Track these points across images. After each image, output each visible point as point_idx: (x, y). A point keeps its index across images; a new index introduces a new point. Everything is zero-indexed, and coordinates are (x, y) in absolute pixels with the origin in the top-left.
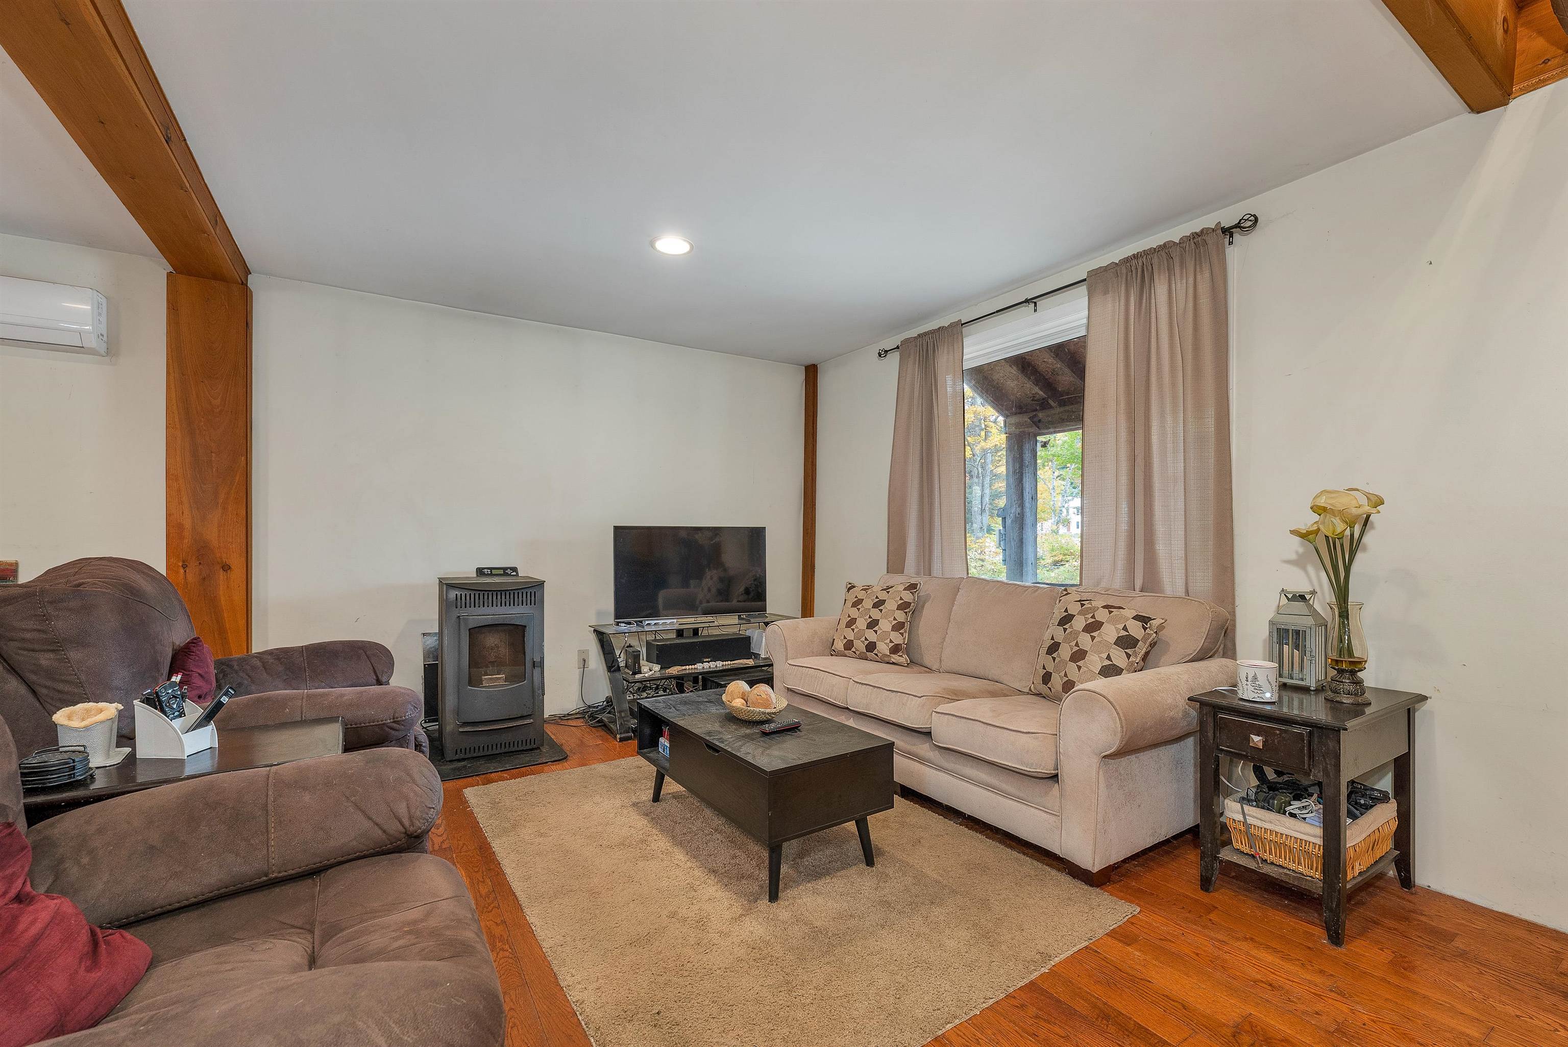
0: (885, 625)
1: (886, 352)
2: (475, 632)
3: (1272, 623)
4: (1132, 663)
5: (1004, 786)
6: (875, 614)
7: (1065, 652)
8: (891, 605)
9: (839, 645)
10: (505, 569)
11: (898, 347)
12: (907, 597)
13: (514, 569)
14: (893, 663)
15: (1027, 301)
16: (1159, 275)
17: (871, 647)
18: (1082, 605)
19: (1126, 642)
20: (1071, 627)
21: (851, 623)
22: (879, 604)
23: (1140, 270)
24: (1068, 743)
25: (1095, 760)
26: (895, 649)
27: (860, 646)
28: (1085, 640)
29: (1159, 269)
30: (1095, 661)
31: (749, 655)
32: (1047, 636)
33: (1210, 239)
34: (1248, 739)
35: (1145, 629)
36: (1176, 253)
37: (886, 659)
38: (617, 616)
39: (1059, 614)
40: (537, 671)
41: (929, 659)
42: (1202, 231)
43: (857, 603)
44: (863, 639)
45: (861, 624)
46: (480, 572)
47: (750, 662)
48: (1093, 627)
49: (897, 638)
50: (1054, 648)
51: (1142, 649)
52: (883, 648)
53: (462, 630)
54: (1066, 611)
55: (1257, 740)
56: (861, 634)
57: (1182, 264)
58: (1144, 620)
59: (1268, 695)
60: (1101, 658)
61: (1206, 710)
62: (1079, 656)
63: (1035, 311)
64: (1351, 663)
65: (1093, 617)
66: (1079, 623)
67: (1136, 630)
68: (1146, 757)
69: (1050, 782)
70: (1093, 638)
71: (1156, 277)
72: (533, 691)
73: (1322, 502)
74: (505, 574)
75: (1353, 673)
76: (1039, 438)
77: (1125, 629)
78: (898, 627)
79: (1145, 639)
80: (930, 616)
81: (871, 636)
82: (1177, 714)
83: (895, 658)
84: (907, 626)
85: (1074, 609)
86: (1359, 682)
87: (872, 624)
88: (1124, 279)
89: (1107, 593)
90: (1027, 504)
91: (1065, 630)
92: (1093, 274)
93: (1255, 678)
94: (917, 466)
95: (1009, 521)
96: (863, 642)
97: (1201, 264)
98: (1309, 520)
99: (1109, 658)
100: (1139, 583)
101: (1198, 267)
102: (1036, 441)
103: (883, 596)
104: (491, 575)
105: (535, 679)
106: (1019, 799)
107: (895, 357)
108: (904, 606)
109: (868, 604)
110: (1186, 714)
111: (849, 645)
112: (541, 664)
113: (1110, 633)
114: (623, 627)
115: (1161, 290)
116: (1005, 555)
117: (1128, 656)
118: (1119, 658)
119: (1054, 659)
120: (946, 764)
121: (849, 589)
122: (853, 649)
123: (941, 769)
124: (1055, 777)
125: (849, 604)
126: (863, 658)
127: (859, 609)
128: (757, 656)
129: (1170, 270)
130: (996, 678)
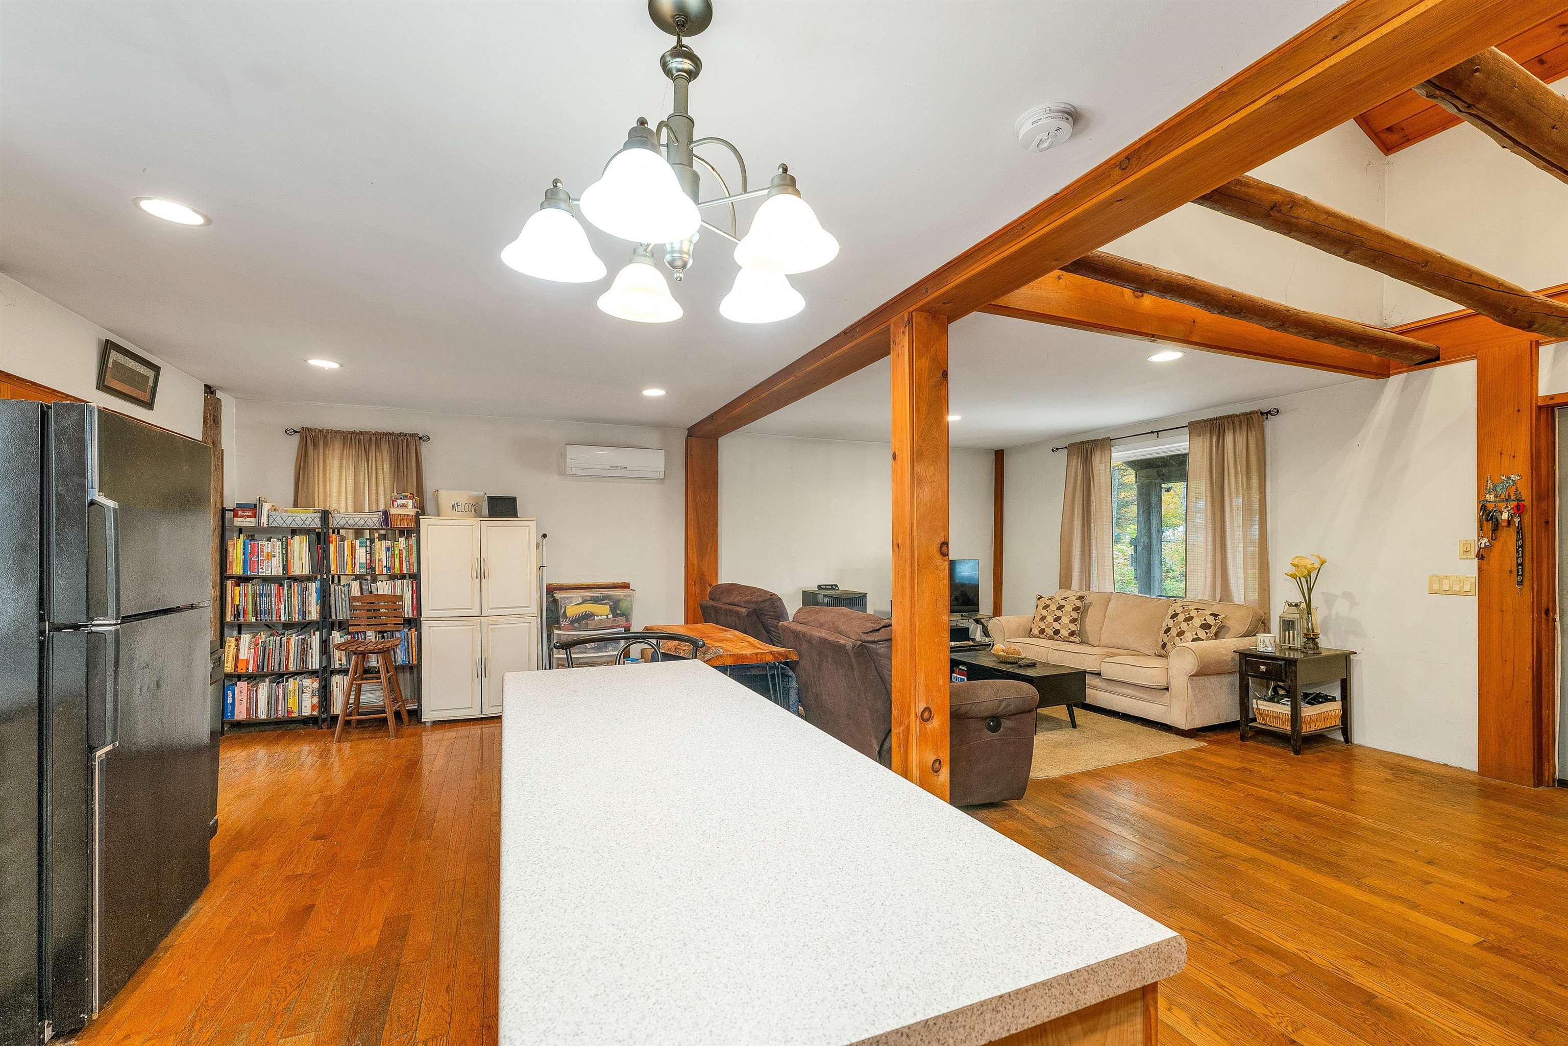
0: (1065, 620)
1: (1057, 449)
3: (1280, 617)
4: (1209, 637)
5: (1141, 695)
6: (1059, 613)
7: (1174, 632)
8: (1068, 608)
9: (1036, 631)
10: (832, 585)
11: (1066, 447)
12: (1078, 603)
13: (837, 586)
14: (1071, 642)
15: (1152, 432)
16: (1228, 432)
17: (1057, 632)
18: (1184, 608)
19: (1206, 626)
20: (1177, 619)
21: (1043, 619)
22: (1060, 608)
23: (1217, 426)
24: (1173, 672)
25: (1187, 678)
26: (1072, 634)
27: (1050, 632)
28: (1184, 626)
29: (1228, 427)
30: (1189, 636)
31: (968, 639)
32: (1164, 625)
33: (1255, 417)
34: (1259, 667)
35: (1216, 620)
36: (1237, 420)
37: (1067, 639)
39: (1171, 612)
41: (1091, 640)
42: (1251, 412)
43: (1046, 607)
44: (1052, 628)
45: (1050, 619)
46: (820, 587)
47: (971, 643)
48: (1189, 619)
49: (1073, 627)
50: (1168, 630)
51: (1214, 630)
52: (1064, 633)
54: (1175, 611)
55: (1263, 668)
56: (1050, 625)
57: (1240, 426)
58: (1215, 615)
59: (1270, 649)
60: (1192, 634)
61: (1242, 656)
62: (1181, 633)
63: (1158, 437)
64: (1314, 635)
65: (1189, 614)
66: (1181, 617)
67: (1211, 620)
68: (1214, 680)
69: (1165, 691)
70: (1188, 625)
71: (1226, 432)
73: (1295, 562)
74: (833, 589)
75: (1313, 639)
76: (1163, 485)
77: (1205, 620)
78: (1074, 621)
79: (1215, 625)
80: (1092, 615)
81: (1057, 626)
82: (1228, 658)
83: (1072, 639)
84: (1079, 620)
85: (1179, 610)
86: (1316, 644)
87: (1057, 619)
88: (1209, 429)
89: (1199, 602)
90: (1154, 536)
91: (1174, 621)
92: (1191, 424)
93: (1264, 641)
94: (1080, 523)
95: (1139, 548)
96: (1051, 629)
97: (1250, 429)
98: (1293, 570)
99: (1196, 634)
100: (1218, 597)
101: (1249, 430)
102: (1161, 488)
103: (1063, 603)
104: (826, 590)
106: (1150, 701)
107: (1063, 453)
108: (1076, 609)
109: (1053, 607)
110: (1233, 659)
111: (1042, 631)
113: (1197, 622)
115: (1229, 438)
116: (1136, 574)
117: (1207, 633)
118: (1202, 634)
119: (1168, 636)
120: (1110, 689)
121: (1039, 599)
122: (1045, 634)
123: (1106, 691)
124: (1167, 689)
125: (1040, 607)
126: (1051, 638)
127: (1047, 611)
128: (973, 640)
129: (1234, 428)
130: (1135, 649)
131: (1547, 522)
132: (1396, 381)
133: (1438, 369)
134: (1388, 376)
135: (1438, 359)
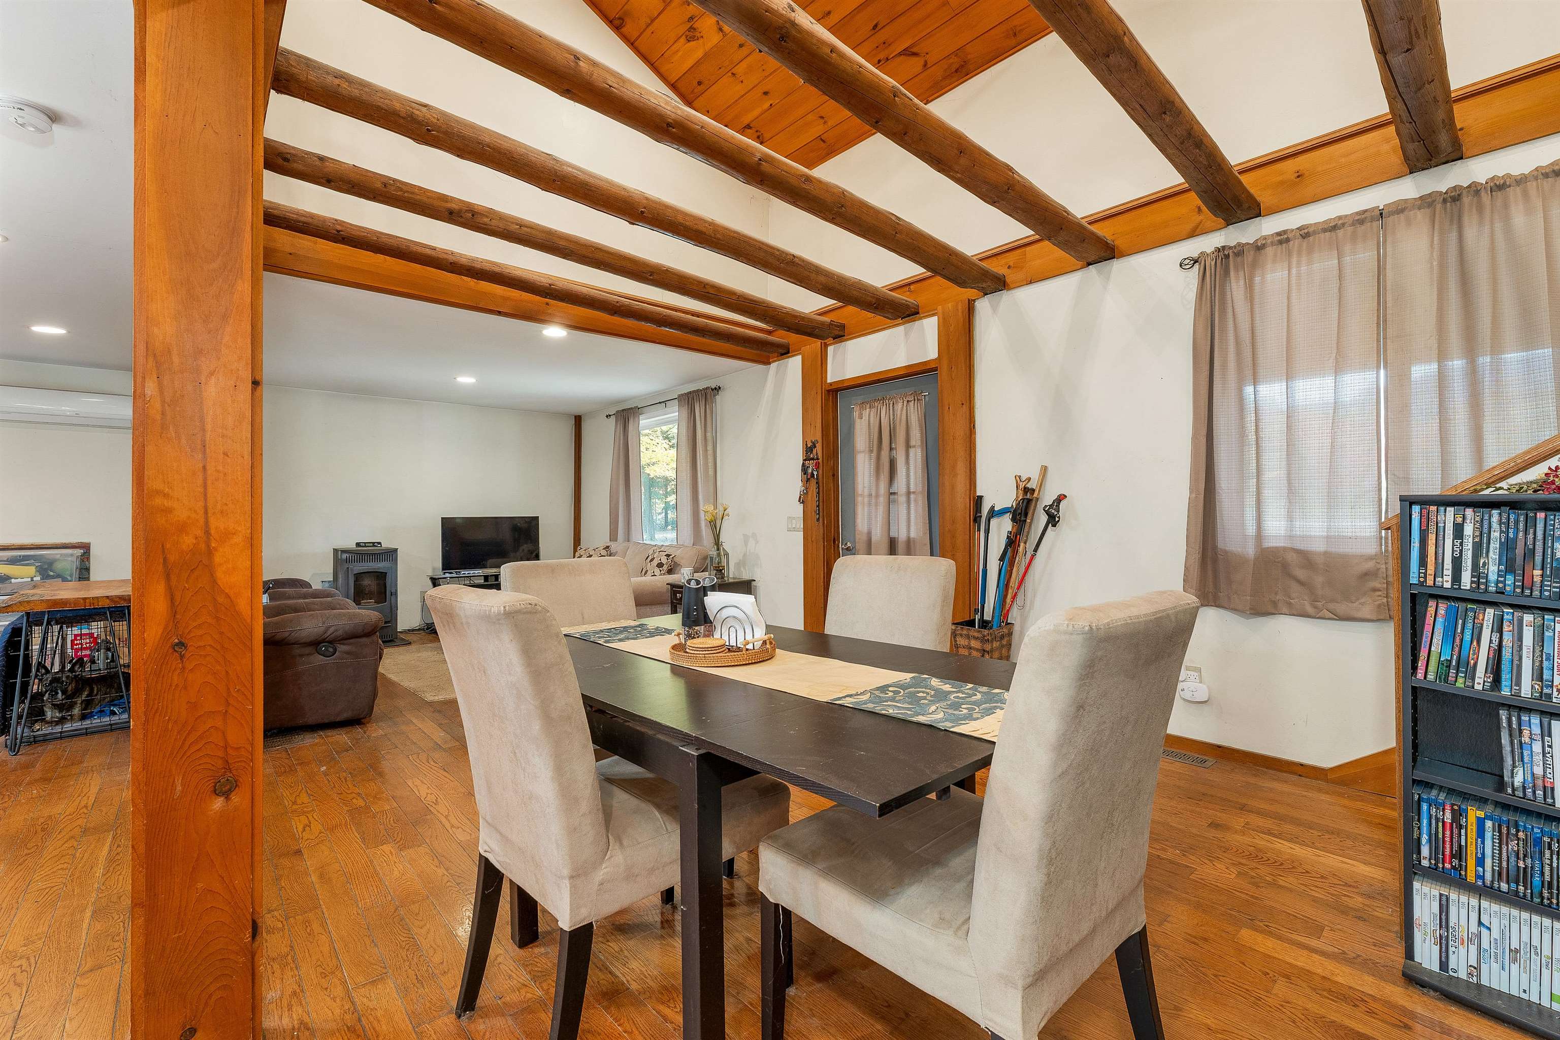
1: (609, 416)
2: (358, 577)
4: (662, 574)
10: (374, 543)
11: (614, 414)
12: (604, 553)
13: (380, 543)
15: (664, 402)
18: (654, 551)
19: (660, 565)
23: (691, 399)
28: (649, 566)
29: (696, 400)
33: (709, 392)
34: (677, 596)
35: (668, 559)
36: (699, 394)
38: (443, 569)
40: (393, 598)
42: (710, 388)
46: (358, 544)
48: (652, 560)
53: (350, 576)
58: (668, 556)
60: (651, 572)
63: (665, 407)
65: (653, 556)
67: (664, 560)
70: (651, 564)
72: (391, 609)
74: (374, 546)
75: (720, 571)
77: (660, 560)
79: (667, 564)
85: (651, 553)
86: (722, 574)
88: (687, 401)
92: (679, 396)
93: (684, 574)
103: (592, 552)
104: (365, 546)
105: (392, 602)
107: (613, 418)
112: (396, 594)
113: (655, 562)
114: (447, 575)
131: (834, 475)
132: (774, 365)
133: (790, 359)
134: (769, 363)
135: (788, 352)
